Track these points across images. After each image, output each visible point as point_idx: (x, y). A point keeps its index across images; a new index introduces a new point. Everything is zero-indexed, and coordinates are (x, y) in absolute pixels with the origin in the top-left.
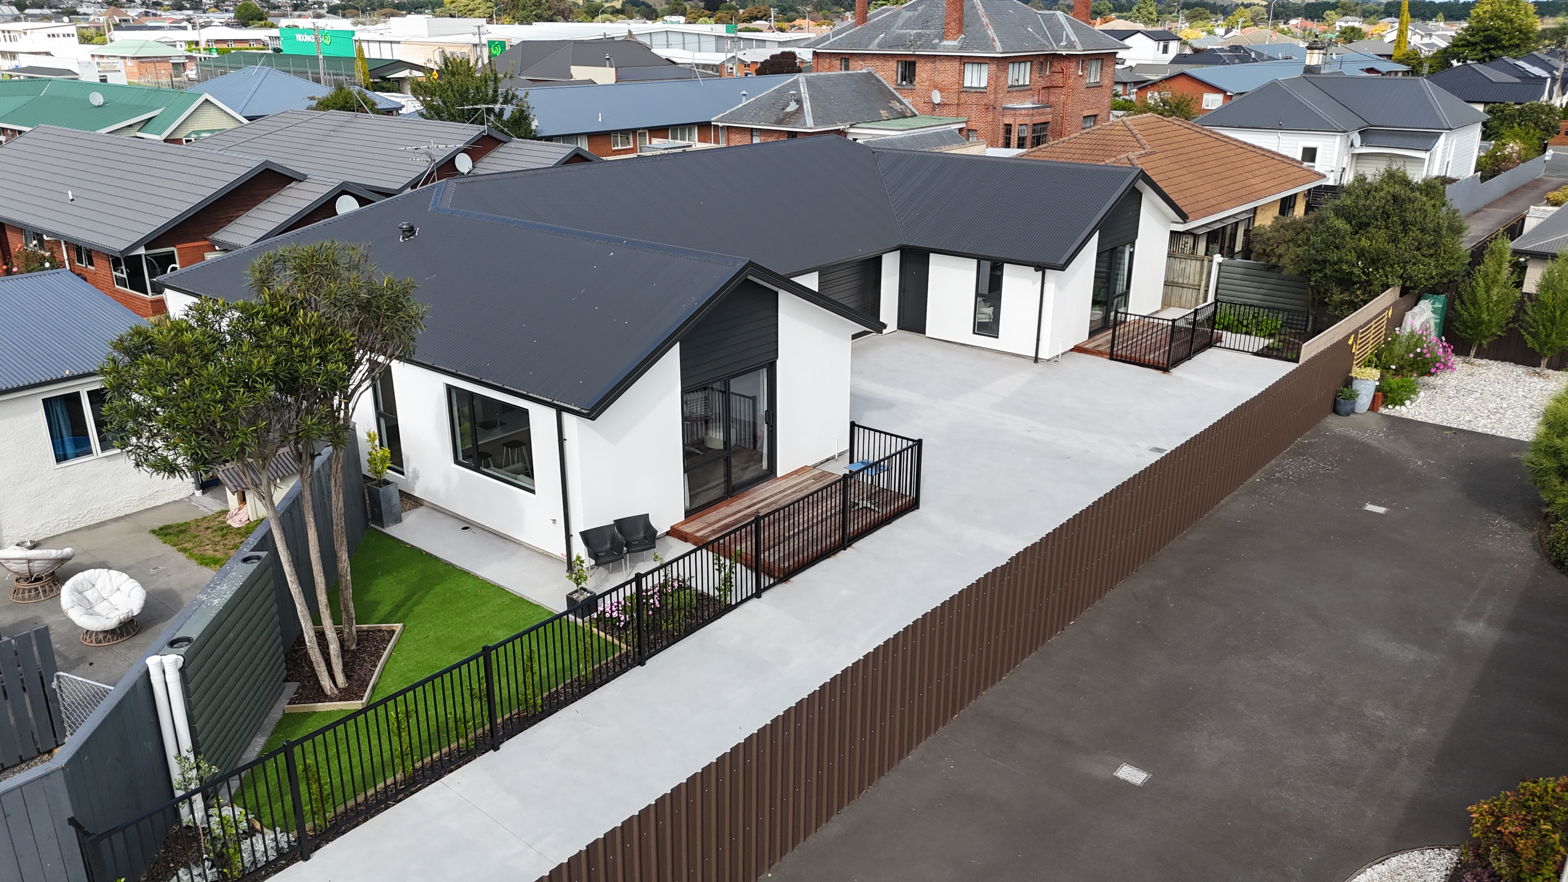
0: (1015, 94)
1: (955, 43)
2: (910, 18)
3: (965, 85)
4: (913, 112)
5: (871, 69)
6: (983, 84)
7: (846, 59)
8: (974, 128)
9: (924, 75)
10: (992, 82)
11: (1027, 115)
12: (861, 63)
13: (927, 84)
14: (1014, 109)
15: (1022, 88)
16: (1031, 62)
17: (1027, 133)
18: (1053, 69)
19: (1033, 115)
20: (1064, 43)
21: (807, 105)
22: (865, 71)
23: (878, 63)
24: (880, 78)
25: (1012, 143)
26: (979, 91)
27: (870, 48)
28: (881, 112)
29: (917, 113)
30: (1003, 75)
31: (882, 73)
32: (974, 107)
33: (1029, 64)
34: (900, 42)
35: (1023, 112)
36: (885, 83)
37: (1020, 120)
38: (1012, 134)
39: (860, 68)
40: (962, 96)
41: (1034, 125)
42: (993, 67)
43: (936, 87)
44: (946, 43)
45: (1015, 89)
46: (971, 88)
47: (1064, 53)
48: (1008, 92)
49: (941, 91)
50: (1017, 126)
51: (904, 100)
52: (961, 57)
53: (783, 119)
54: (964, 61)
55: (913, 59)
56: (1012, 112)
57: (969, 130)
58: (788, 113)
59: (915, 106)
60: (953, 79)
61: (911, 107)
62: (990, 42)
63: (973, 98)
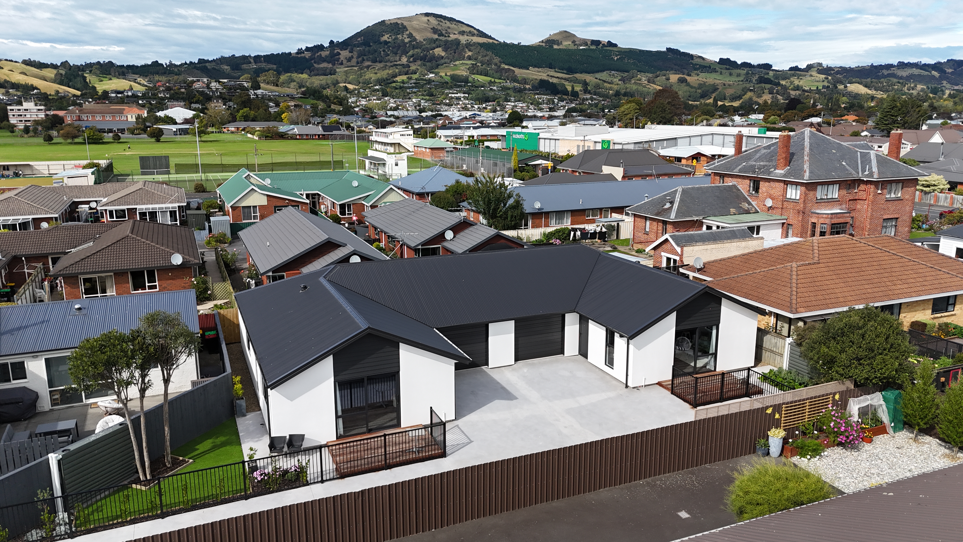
0: (822, 204)
1: (782, 172)
2: (764, 154)
3: (788, 197)
4: (757, 210)
5: (735, 183)
6: (798, 198)
7: (722, 176)
8: (791, 223)
9: (764, 189)
10: (802, 197)
11: (827, 218)
12: (730, 179)
13: (765, 194)
14: (818, 214)
15: (830, 200)
16: (839, 184)
17: (827, 229)
18: (860, 188)
19: (831, 218)
20: (867, 173)
21: (676, 206)
22: (731, 184)
23: (739, 180)
24: (740, 188)
25: (816, 235)
26: (795, 201)
27: (735, 171)
28: (731, 210)
29: (759, 211)
30: (812, 193)
31: (741, 186)
32: (791, 210)
33: (838, 185)
34: (752, 169)
35: (824, 216)
36: (743, 192)
37: (822, 221)
38: (816, 229)
39: (729, 182)
40: (785, 203)
41: (832, 224)
42: (803, 188)
43: (770, 197)
44: (777, 171)
45: (823, 201)
46: (790, 199)
47: (865, 179)
48: (816, 203)
49: (773, 199)
50: (819, 225)
51: (753, 203)
52: (785, 181)
53: (660, 213)
54: (786, 183)
55: (759, 179)
56: (816, 215)
57: (789, 224)
58: (664, 209)
59: (758, 207)
60: (780, 193)
61: (756, 207)
62: (802, 173)
63: (791, 206)
